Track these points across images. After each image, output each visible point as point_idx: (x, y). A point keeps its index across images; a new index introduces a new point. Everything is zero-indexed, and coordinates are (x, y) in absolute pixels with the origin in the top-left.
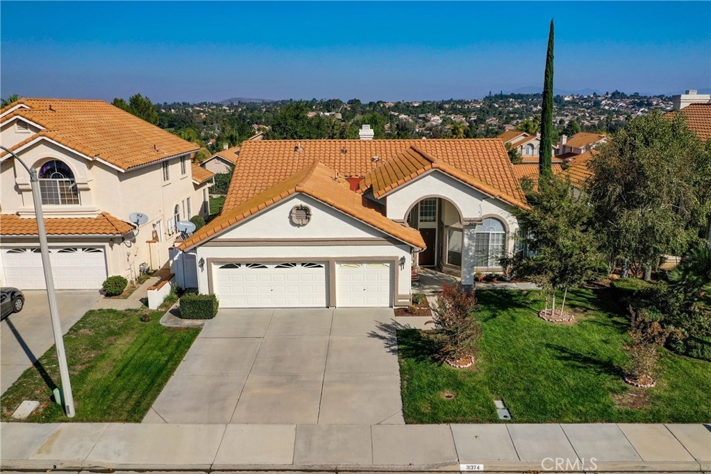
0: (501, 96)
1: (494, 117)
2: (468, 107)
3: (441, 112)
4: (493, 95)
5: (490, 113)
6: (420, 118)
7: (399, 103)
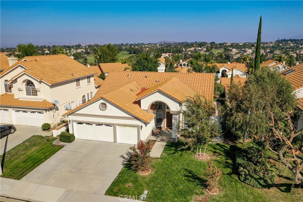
0: (284, 40)
1: (279, 50)
2: (266, 45)
3: (253, 48)
4: (280, 39)
5: (277, 48)
6: (242, 50)
7: (233, 43)
